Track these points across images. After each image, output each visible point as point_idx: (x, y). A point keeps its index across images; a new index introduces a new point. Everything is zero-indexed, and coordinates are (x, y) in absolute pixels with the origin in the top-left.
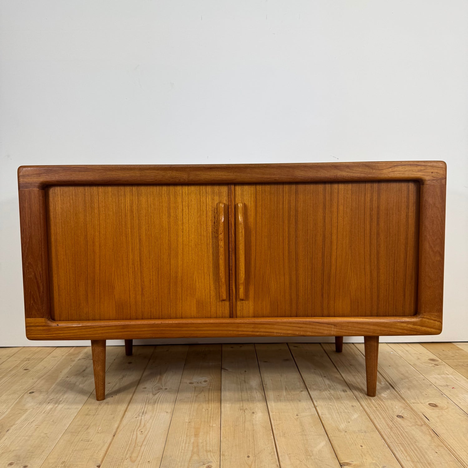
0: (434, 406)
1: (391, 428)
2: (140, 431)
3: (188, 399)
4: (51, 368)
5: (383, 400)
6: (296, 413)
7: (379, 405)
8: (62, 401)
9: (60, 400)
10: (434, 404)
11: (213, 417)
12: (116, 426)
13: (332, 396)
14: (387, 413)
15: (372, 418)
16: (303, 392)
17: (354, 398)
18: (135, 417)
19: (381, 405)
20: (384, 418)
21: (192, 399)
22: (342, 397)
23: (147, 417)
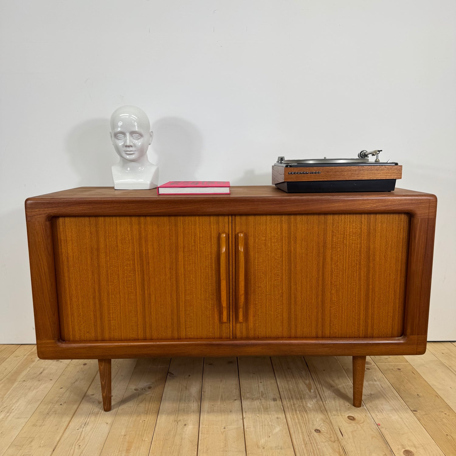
0: (351, 420)
1: (306, 444)
2: (78, 446)
3: (130, 408)
4: (11, 371)
5: (308, 411)
6: (223, 426)
7: (303, 417)
8: (15, 410)
9: (13, 408)
10: (353, 417)
11: (147, 430)
12: (58, 438)
13: (261, 406)
14: (306, 427)
15: (292, 432)
16: (236, 401)
17: (281, 408)
18: (77, 428)
19: (304, 417)
20: (302, 433)
21: (133, 408)
22: (271, 407)
23: (88, 428)
